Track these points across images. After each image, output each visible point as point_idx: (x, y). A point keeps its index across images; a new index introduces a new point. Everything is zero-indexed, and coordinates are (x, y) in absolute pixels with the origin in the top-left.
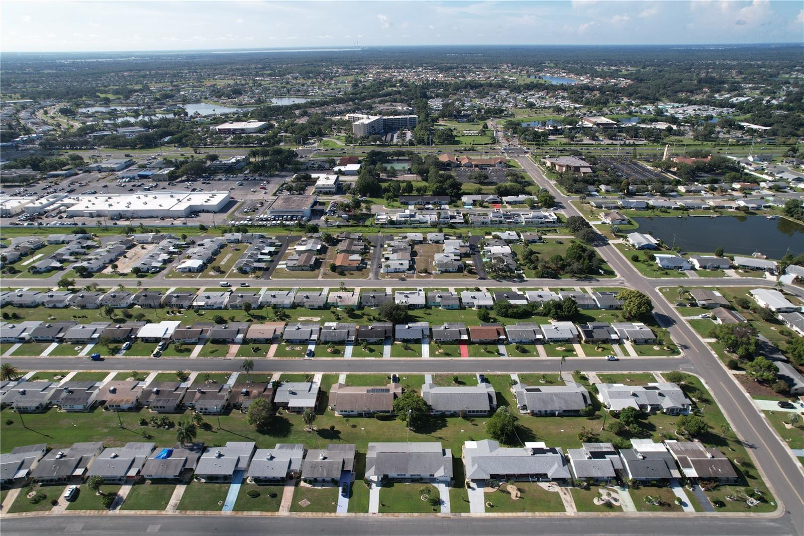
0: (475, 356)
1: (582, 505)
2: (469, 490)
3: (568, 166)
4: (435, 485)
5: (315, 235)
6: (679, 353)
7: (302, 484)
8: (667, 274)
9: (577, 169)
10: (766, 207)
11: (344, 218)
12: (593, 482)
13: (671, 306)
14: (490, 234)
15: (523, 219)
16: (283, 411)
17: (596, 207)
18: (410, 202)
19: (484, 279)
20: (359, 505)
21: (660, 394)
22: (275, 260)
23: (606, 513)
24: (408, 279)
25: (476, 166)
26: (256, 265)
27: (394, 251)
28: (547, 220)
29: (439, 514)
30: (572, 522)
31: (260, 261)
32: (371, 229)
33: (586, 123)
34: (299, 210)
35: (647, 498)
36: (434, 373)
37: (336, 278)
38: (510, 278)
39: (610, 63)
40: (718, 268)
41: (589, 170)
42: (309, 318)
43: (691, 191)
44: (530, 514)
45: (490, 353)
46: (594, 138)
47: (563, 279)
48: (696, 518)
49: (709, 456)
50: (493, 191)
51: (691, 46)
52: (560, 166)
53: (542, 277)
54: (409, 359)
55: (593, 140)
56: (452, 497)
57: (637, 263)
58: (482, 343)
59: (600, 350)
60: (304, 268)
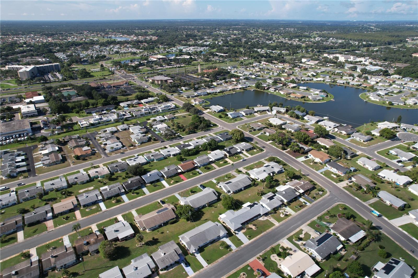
0: (190, 178)
1: (279, 220)
2: (236, 235)
3: (161, 81)
4: (222, 240)
5: (47, 142)
6: (264, 150)
7: (161, 272)
8: (236, 120)
9: (166, 81)
10: (248, 86)
11: (58, 129)
12: (275, 210)
13: (247, 133)
14: (149, 119)
15: (160, 109)
16: (116, 243)
17: (187, 97)
18: (92, 112)
19: (164, 142)
20: (196, 267)
21: (272, 167)
22: (30, 163)
23: (288, 219)
24: (126, 152)
25: (114, 87)
26: (19, 170)
27: (107, 139)
28: (171, 107)
29: (233, 251)
30: (281, 227)
31: (18, 167)
32: (80, 131)
33: (152, 59)
34: (23, 130)
35: (295, 206)
36: (178, 192)
37: (82, 163)
38: (175, 138)
39: (140, 28)
40: (251, 113)
41: (171, 81)
42: (86, 189)
43: (219, 84)
44: (265, 232)
45: (195, 174)
46: (161, 66)
47: (198, 133)
48: (312, 206)
49: (302, 183)
50: (134, 98)
51: (170, 20)
52: (157, 81)
53: (189, 134)
54: (160, 190)
55: (161, 67)
56: (232, 241)
57: (222, 118)
58: (188, 171)
59: (237, 158)
60: (57, 163)
